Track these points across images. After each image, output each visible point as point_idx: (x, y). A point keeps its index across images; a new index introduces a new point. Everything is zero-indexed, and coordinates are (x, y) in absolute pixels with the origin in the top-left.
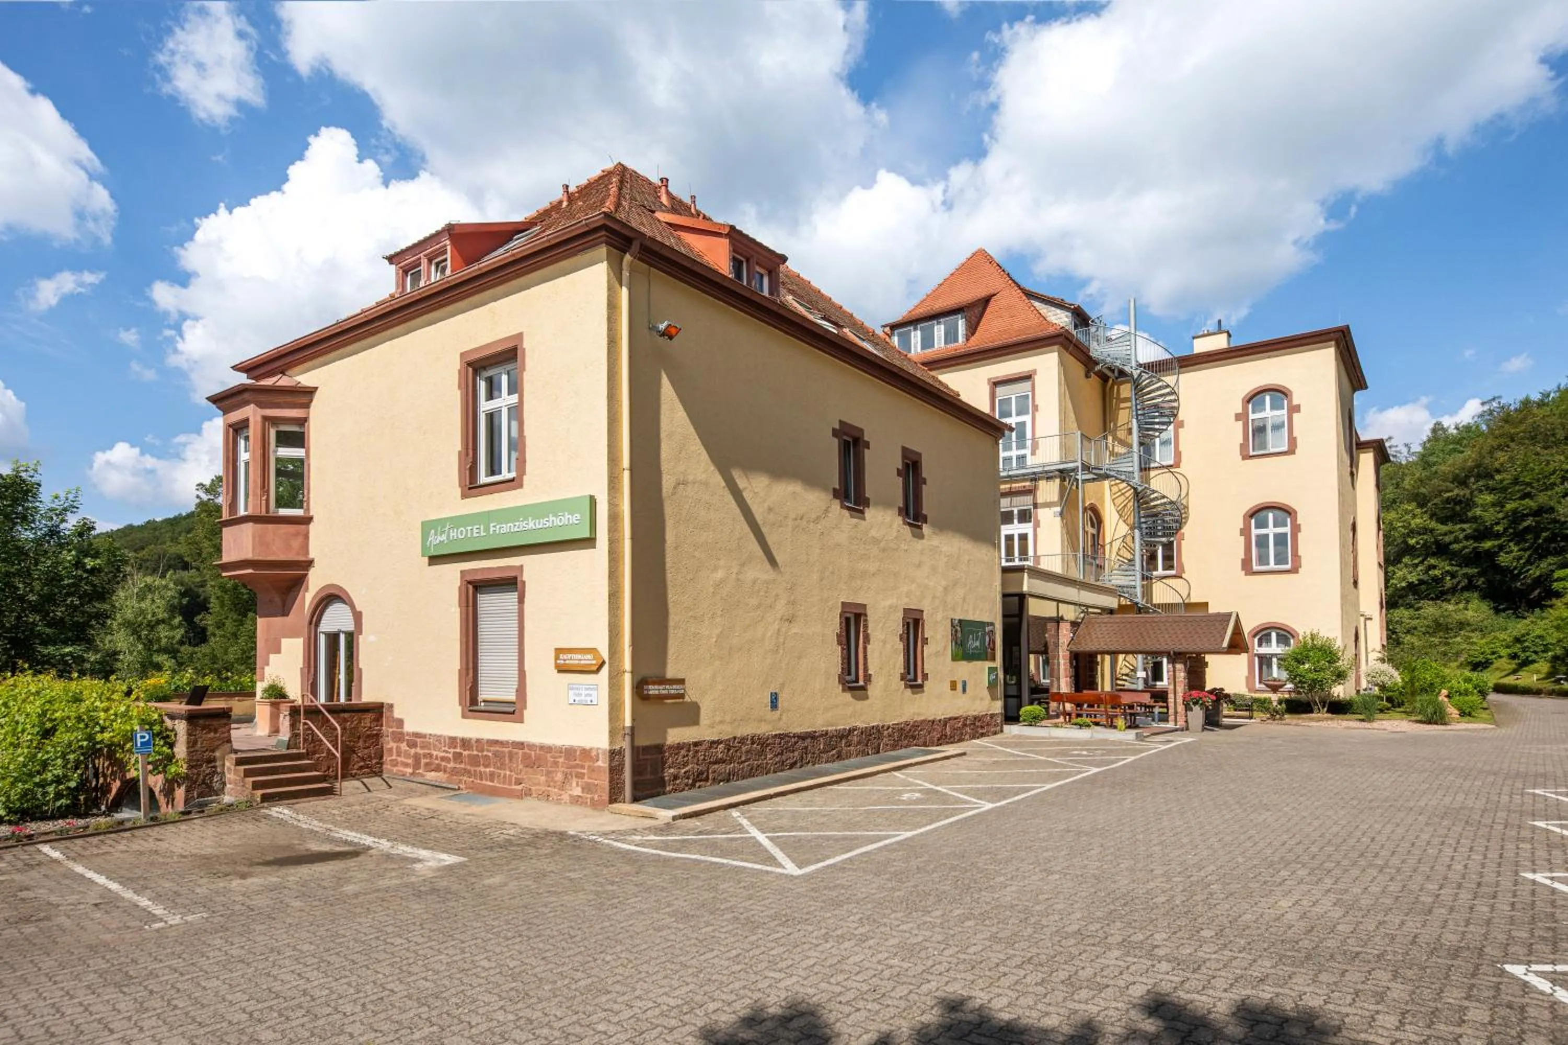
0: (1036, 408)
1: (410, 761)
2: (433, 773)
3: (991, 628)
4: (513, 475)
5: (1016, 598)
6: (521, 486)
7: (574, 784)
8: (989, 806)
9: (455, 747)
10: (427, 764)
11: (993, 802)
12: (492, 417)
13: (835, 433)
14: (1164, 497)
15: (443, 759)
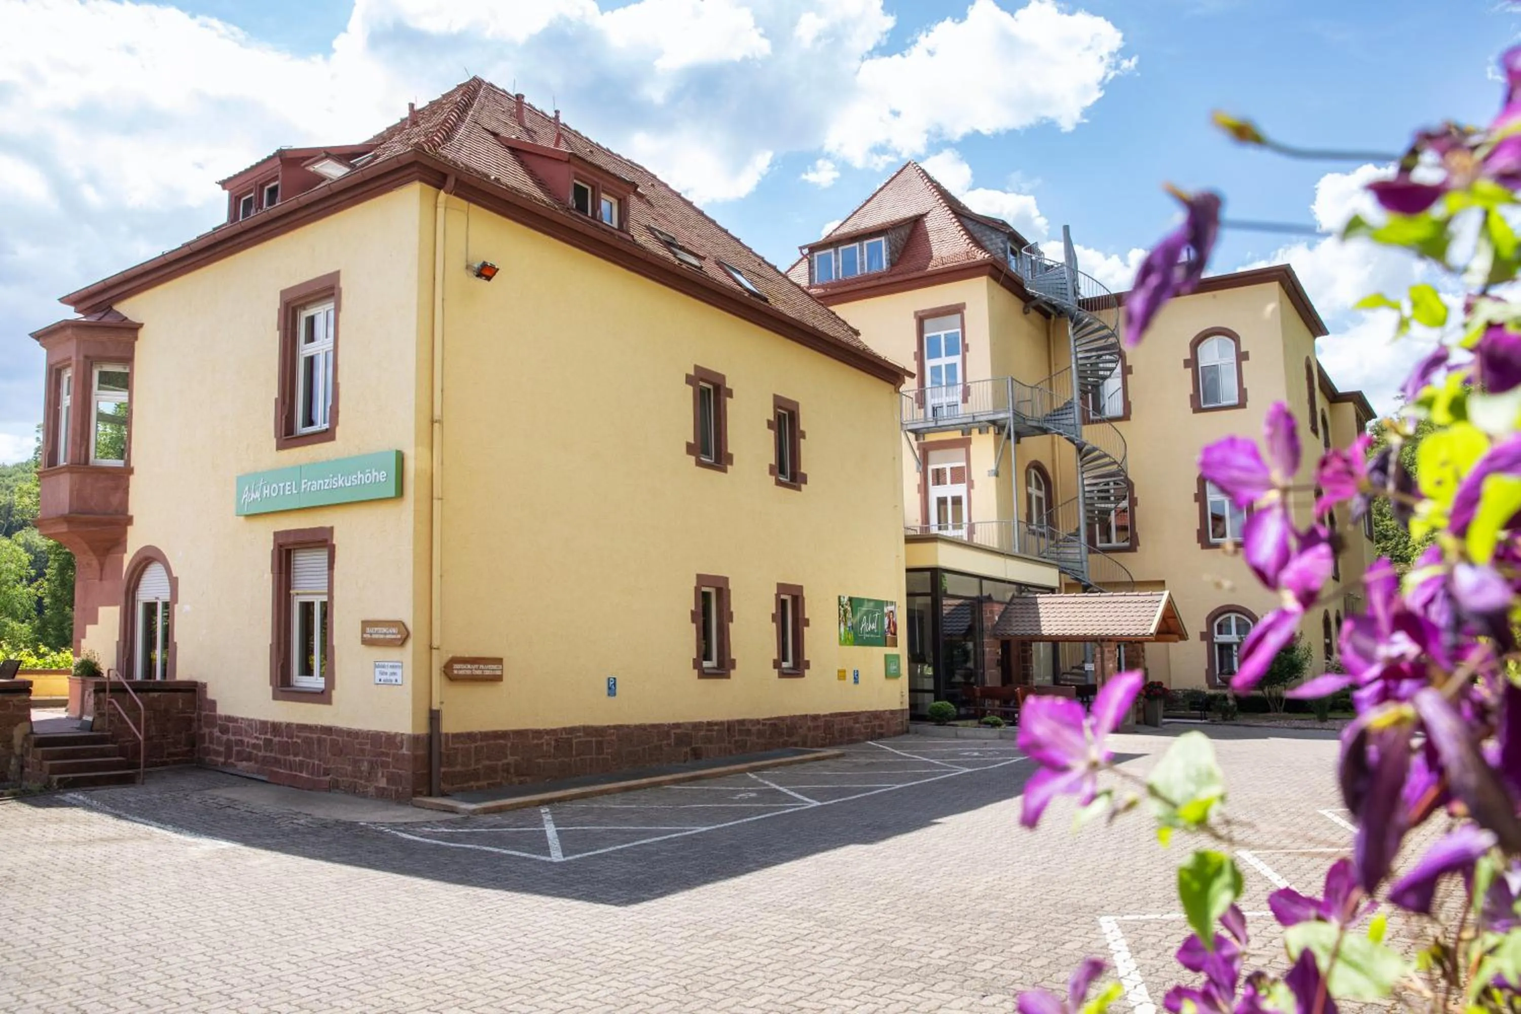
0: (966, 347)
1: (222, 749)
2: (245, 763)
3: (891, 608)
4: (327, 426)
5: (928, 574)
6: (333, 438)
7: (380, 774)
8: (816, 804)
9: (266, 733)
10: (238, 752)
11: (821, 801)
12: (311, 362)
13: (689, 380)
14: (1106, 456)
15: (255, 746)
